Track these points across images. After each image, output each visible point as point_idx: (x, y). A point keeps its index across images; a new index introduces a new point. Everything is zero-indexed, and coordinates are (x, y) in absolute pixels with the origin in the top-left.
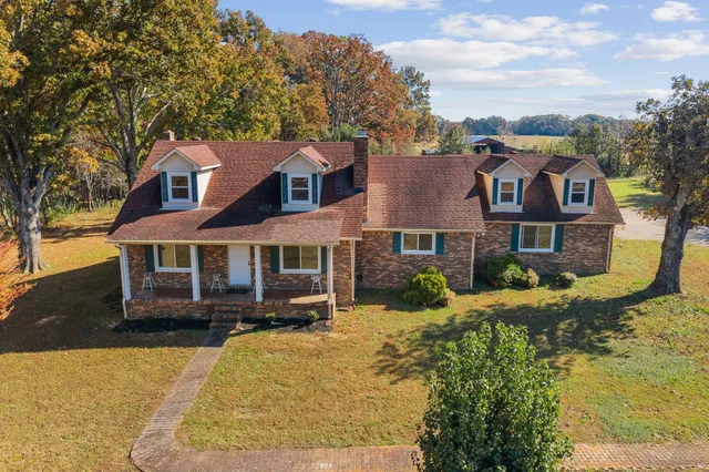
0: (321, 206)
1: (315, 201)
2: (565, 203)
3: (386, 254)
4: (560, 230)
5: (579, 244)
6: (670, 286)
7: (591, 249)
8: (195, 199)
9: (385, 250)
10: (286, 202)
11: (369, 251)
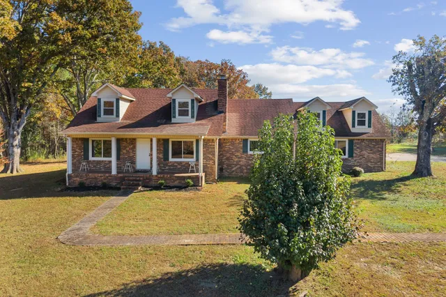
0: (197, 120)
1: (193, 117)
2: (354, 126)
3: (238, 154)
4: (351, 142)
5: (364, 152)
6: (425, 172)
7: (372, 155)
8: (118, 116)
9: (237, 151)
10: (175, 117)
11: (227, 152)
